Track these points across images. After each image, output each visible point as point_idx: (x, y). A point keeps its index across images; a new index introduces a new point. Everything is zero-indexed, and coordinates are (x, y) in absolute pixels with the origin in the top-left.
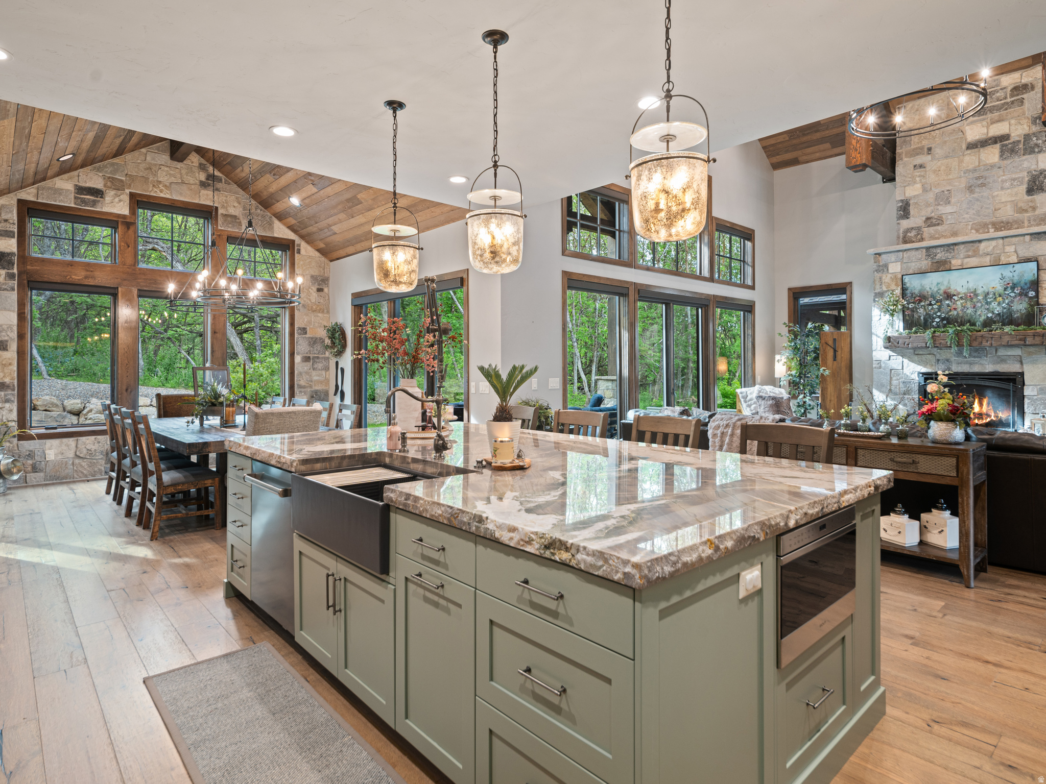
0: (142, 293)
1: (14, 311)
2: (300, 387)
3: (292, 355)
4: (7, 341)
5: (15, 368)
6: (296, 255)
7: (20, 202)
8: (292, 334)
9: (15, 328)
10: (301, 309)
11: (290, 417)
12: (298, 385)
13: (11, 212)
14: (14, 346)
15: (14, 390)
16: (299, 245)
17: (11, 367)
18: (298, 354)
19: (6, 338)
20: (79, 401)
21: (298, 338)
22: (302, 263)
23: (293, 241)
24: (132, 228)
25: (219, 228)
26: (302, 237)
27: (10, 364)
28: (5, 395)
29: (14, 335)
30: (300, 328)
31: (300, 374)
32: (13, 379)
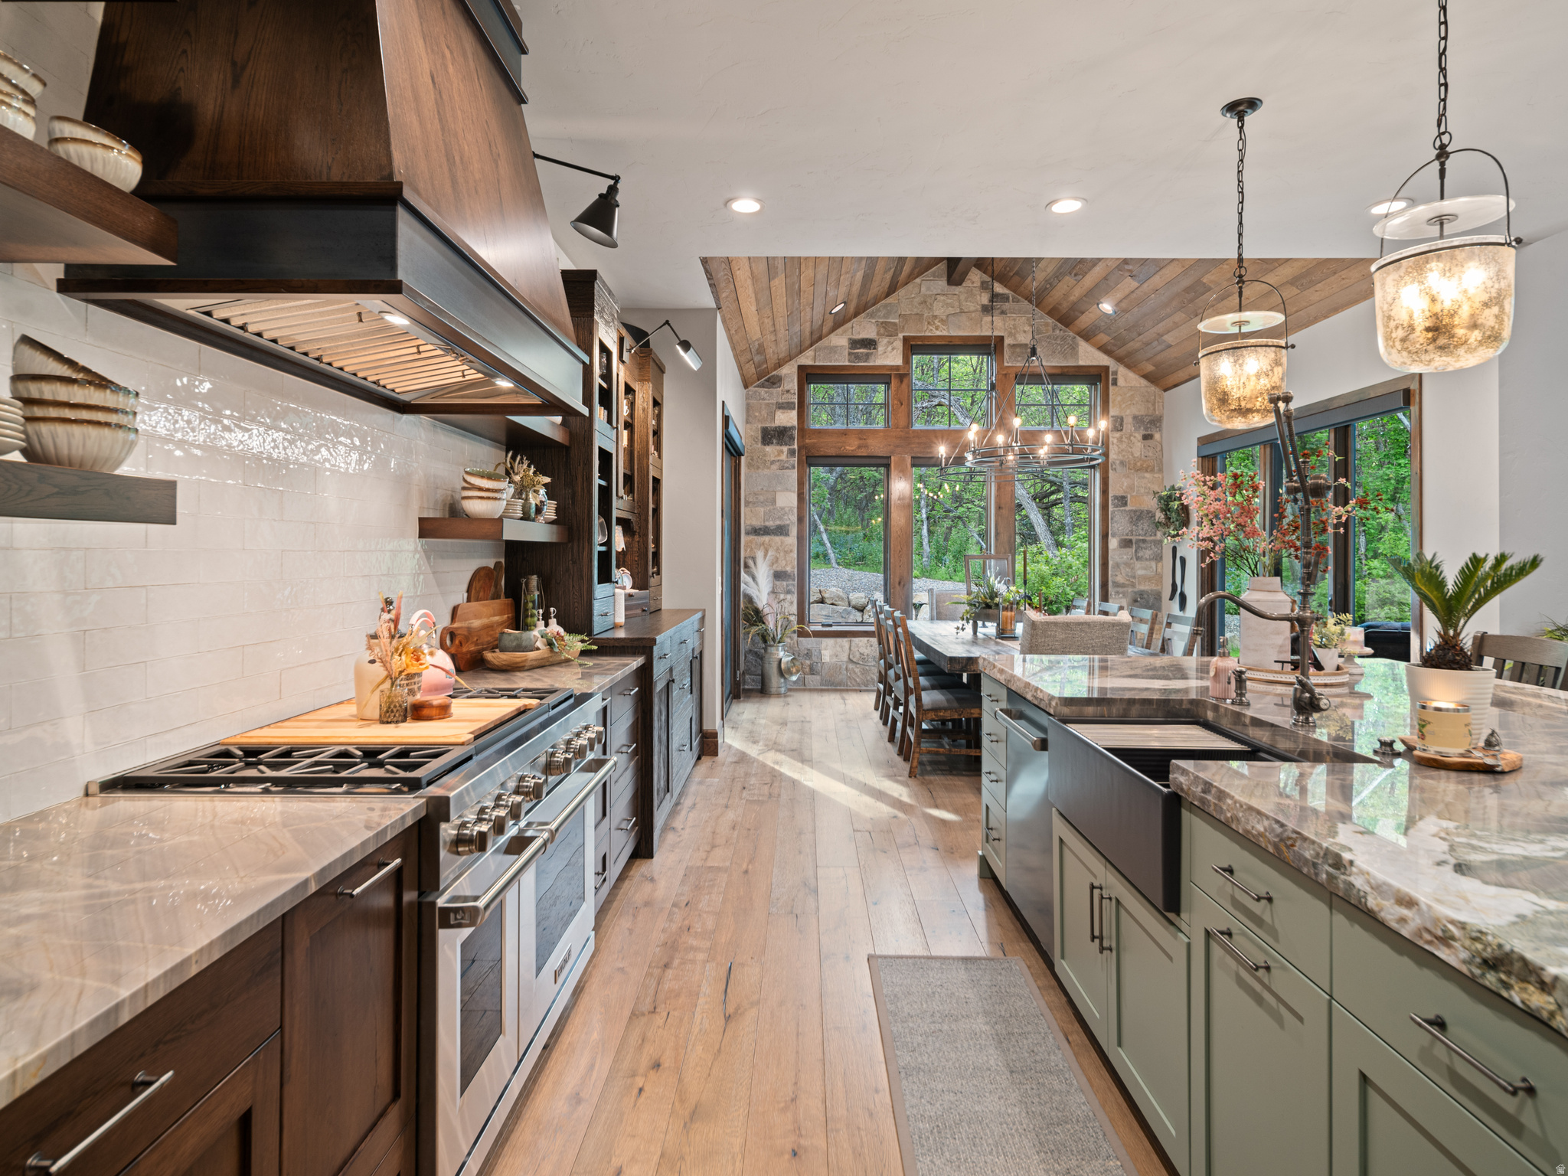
0: (917, 461)
1: (794, 492)
2: (1117, 585)
3: (1105, 537)
4: (788, 525)
5: (796, 556)
6: (1111, 388)
7: (801, 368)
8: (1104, 507)
9: (795, 510)
10: (1118, 468)
11: (1082, 630)
12: (1114, 582)
13: (792, 381)
14: (794, 531)
15: (794, 580)
16: (1115, 373)
17: (792, 554)
18: (1114, 536)
19: (788, 522)
20: (862, 595)
21: (1113, 512)
22: (1119, 398)
23: (1107, 368)
24: (905, 381)
25: (1006, 364)
26: (1120, 360)
27: (791, 551)
28: (787, 586)
29: (794, 518)
30: (1116, 497)
31: (1117, 565)
32: (793, 567)
